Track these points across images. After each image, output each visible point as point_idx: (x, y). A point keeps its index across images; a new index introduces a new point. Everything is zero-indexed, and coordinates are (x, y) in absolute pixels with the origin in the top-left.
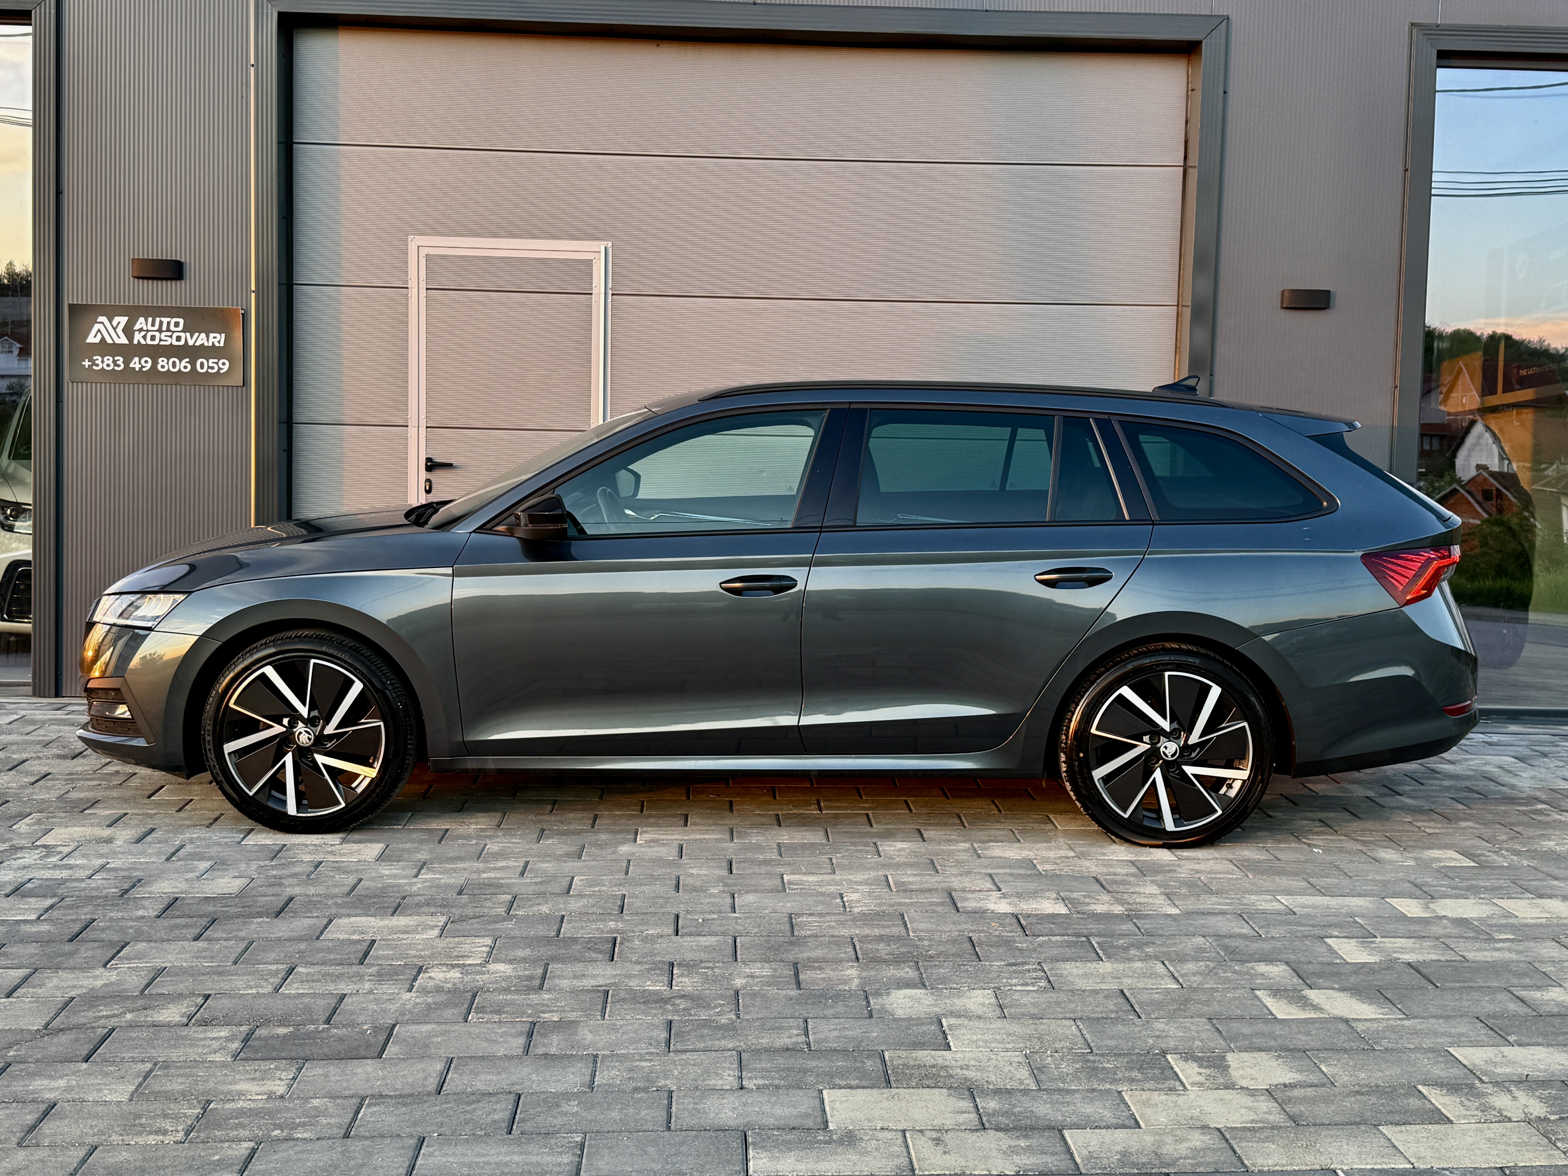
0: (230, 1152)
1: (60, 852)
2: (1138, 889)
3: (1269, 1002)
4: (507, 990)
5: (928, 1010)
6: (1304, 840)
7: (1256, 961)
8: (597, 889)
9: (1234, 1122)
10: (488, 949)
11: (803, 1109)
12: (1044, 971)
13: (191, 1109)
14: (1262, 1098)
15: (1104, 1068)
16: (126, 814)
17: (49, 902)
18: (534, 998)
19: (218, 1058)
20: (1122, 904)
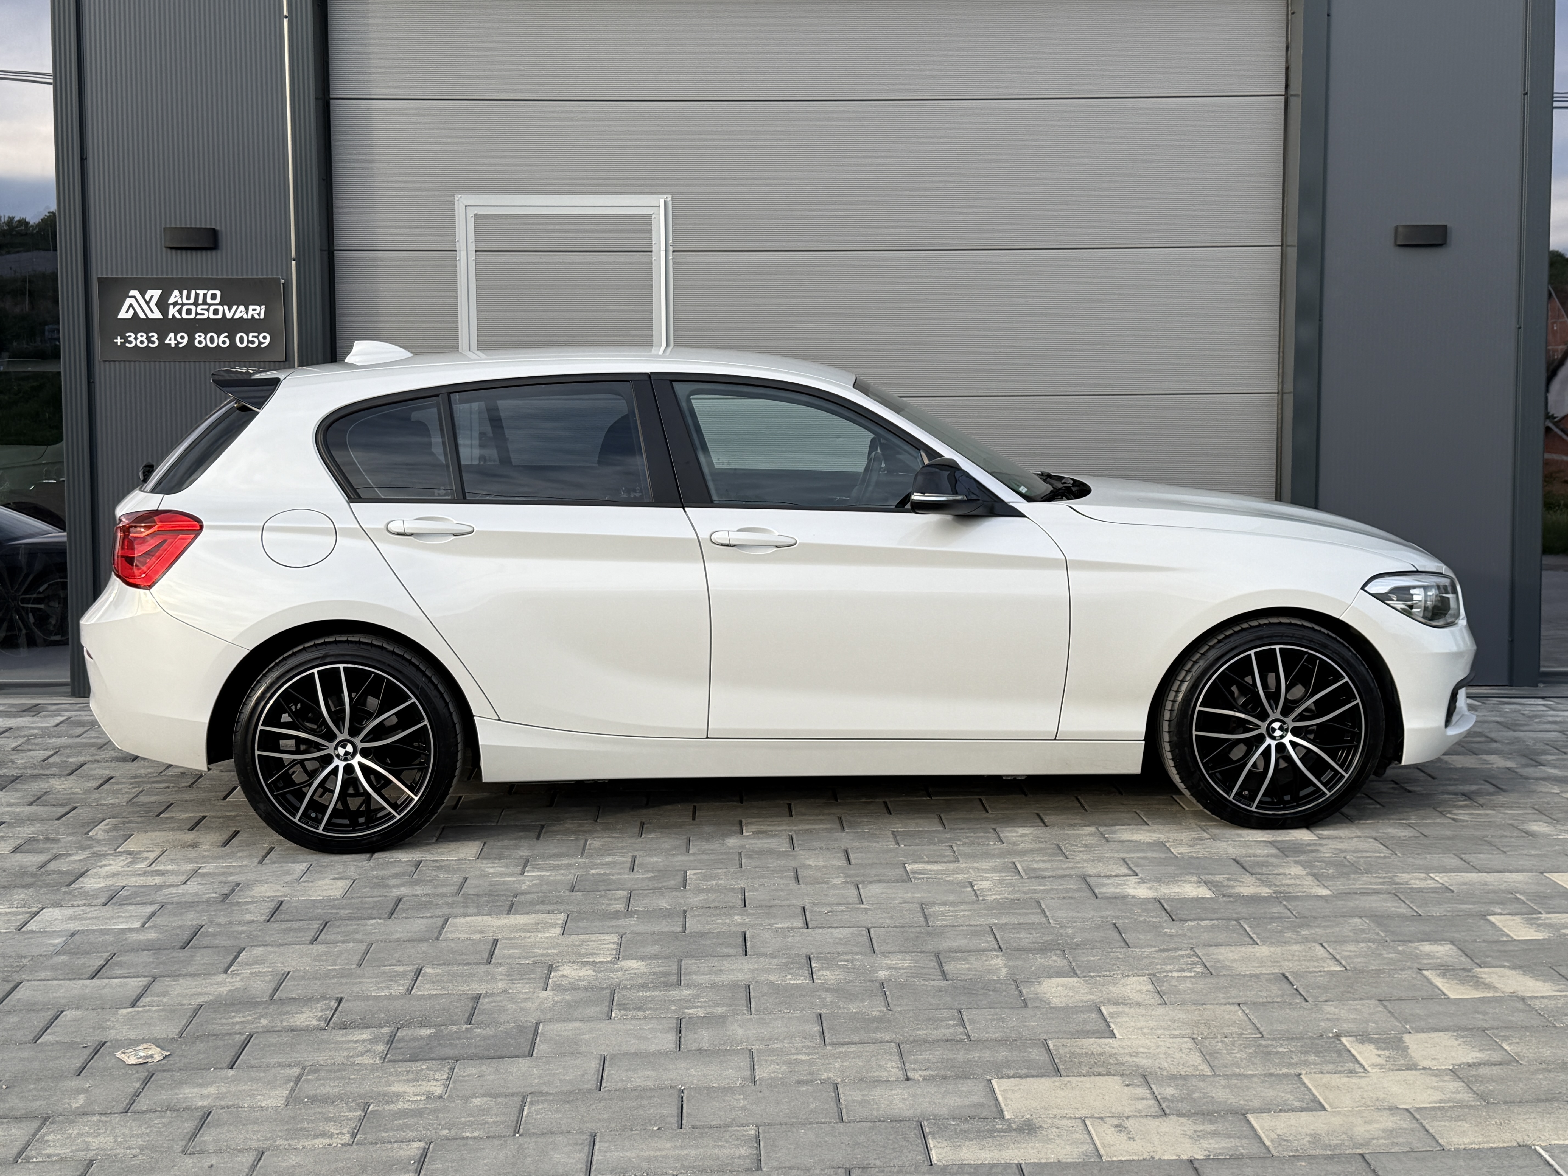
0: (402, 1153)
1: (146, 858)
2: (1281, 871)
3: (1439, 982)
4: (644, 987)
5: (1085, 999)
6: (1448, 815)
7: (1419, 941)
8: (714, 883)
9: (1423, 1102)
10: (615, 946)
11: (975, 1099)
12: (1198, 956)
13: (350, 1111)
14: (1447, 1078)
15: (1277, 1052)
16: (204, 817)
17: (150, 909)
18: (674, 993)
19: (366, 1060)
20: (1269, 887)
